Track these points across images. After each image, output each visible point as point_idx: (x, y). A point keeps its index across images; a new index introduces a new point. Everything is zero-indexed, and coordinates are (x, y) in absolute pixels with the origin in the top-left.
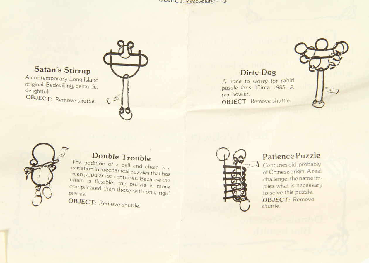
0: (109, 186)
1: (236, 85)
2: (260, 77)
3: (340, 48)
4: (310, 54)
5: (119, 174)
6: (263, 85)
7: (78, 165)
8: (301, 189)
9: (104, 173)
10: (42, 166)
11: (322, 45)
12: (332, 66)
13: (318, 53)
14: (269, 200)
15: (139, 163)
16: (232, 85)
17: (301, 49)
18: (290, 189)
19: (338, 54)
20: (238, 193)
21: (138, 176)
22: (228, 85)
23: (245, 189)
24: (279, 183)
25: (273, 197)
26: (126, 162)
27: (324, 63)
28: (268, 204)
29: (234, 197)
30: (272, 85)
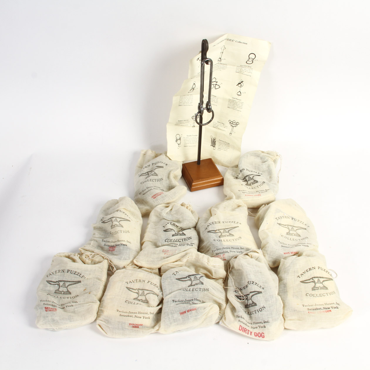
0: (191, 143)
1: (216, 124)
2: (221, 124)
3: (237, 123)
4: (231, 123)
5: (192, 140)
6: (221, 126)
7: (184, 139)
8: (225, 148)
9: (189, 140)
10: (178, 139)
11: (234, 122)
12: (235, 126)
13: (233, 123)
14: (219, 148)
15: (195, 136)
16: (215, 124)
17: (230, 121)
18: (223, 147)
19: (237, 124)
20: (214, 145)
21: (195, 140)
22: (214, 123)
23: (215, 145)
24: (222, 146)
25: (220, 148)
26: (193, 137)
27: (234, 125)
28: (219, 149)
29: (213, 146)
30: (223, 126)
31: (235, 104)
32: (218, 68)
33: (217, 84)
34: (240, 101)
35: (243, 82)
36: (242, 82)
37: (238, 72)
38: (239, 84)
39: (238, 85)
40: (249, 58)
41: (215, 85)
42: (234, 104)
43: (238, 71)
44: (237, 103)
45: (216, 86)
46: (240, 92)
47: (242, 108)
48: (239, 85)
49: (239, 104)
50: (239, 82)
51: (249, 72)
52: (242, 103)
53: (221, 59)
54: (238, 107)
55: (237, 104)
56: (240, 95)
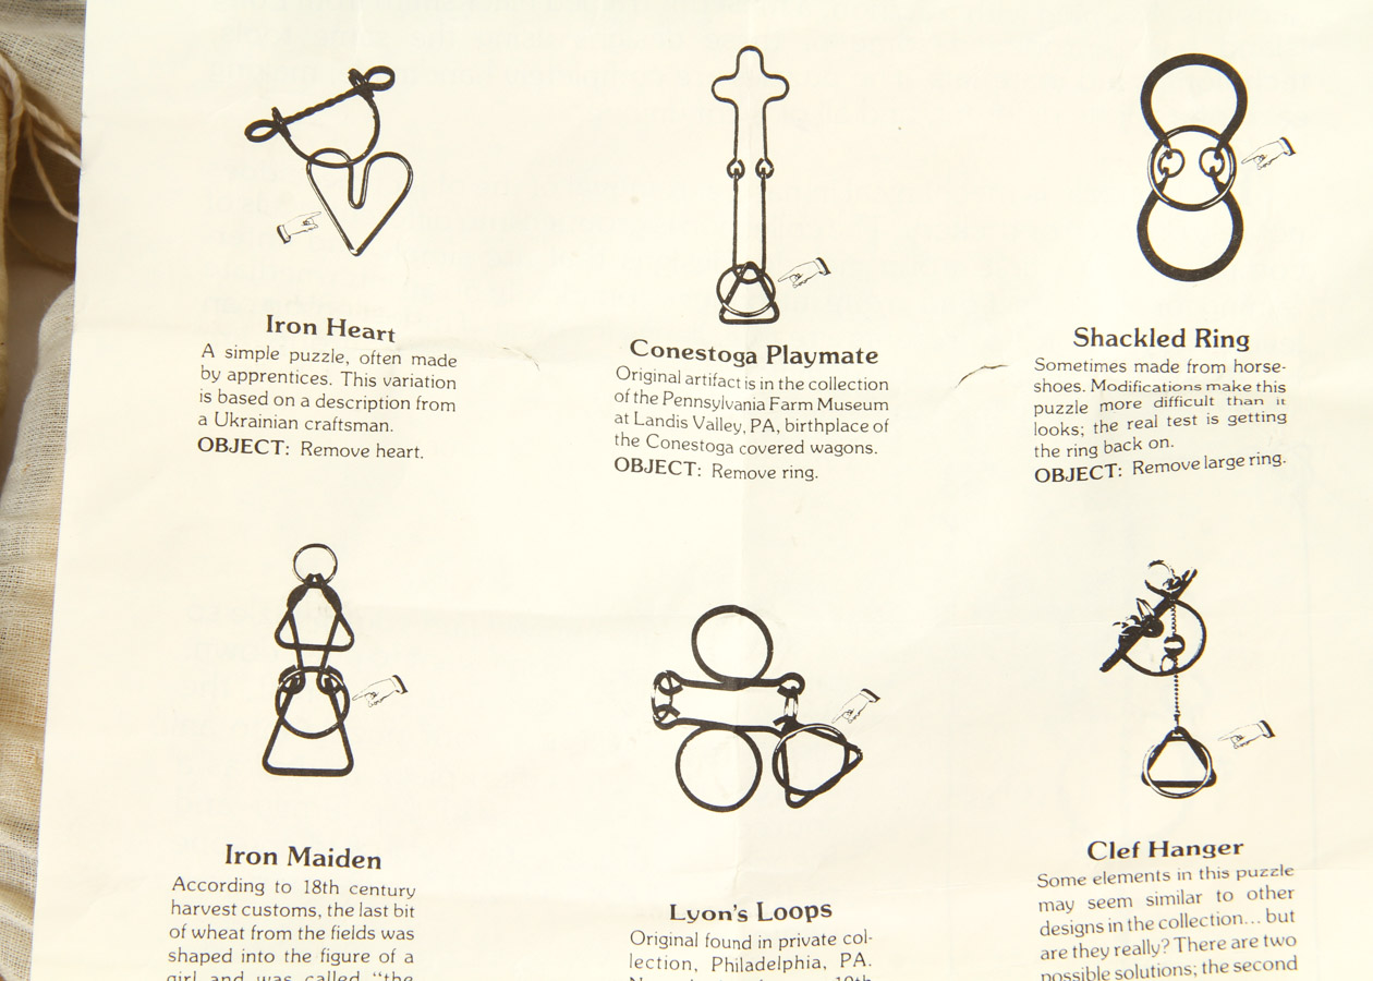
31: (1155, 937)
32: (764, 438)
33: (805, 711)
34: (1219, 863)
35: (1182, 583)
36: (1172, 595)
37: (1077, 474)
38: (1129, 638)
39: (1120, 654)
40: (1163, 137)
41: (767, 743)
42: (1135, 938)
43: (1066, 463)
44: (1193, 911)
45: (799, 744)
46: (1180, 734)
47: (1284, 953)
48: (1148, 651)
49: (1226, 909)
50: (1127, 612)
51: (1235, 420)
52: (1279, 883)
53: (761, 275)
54: (1218, 957)
55: (1185, 922)
56: (1198, 773)
